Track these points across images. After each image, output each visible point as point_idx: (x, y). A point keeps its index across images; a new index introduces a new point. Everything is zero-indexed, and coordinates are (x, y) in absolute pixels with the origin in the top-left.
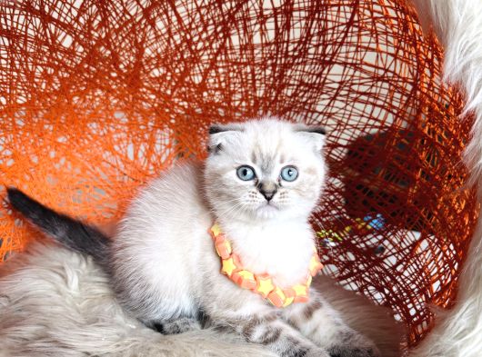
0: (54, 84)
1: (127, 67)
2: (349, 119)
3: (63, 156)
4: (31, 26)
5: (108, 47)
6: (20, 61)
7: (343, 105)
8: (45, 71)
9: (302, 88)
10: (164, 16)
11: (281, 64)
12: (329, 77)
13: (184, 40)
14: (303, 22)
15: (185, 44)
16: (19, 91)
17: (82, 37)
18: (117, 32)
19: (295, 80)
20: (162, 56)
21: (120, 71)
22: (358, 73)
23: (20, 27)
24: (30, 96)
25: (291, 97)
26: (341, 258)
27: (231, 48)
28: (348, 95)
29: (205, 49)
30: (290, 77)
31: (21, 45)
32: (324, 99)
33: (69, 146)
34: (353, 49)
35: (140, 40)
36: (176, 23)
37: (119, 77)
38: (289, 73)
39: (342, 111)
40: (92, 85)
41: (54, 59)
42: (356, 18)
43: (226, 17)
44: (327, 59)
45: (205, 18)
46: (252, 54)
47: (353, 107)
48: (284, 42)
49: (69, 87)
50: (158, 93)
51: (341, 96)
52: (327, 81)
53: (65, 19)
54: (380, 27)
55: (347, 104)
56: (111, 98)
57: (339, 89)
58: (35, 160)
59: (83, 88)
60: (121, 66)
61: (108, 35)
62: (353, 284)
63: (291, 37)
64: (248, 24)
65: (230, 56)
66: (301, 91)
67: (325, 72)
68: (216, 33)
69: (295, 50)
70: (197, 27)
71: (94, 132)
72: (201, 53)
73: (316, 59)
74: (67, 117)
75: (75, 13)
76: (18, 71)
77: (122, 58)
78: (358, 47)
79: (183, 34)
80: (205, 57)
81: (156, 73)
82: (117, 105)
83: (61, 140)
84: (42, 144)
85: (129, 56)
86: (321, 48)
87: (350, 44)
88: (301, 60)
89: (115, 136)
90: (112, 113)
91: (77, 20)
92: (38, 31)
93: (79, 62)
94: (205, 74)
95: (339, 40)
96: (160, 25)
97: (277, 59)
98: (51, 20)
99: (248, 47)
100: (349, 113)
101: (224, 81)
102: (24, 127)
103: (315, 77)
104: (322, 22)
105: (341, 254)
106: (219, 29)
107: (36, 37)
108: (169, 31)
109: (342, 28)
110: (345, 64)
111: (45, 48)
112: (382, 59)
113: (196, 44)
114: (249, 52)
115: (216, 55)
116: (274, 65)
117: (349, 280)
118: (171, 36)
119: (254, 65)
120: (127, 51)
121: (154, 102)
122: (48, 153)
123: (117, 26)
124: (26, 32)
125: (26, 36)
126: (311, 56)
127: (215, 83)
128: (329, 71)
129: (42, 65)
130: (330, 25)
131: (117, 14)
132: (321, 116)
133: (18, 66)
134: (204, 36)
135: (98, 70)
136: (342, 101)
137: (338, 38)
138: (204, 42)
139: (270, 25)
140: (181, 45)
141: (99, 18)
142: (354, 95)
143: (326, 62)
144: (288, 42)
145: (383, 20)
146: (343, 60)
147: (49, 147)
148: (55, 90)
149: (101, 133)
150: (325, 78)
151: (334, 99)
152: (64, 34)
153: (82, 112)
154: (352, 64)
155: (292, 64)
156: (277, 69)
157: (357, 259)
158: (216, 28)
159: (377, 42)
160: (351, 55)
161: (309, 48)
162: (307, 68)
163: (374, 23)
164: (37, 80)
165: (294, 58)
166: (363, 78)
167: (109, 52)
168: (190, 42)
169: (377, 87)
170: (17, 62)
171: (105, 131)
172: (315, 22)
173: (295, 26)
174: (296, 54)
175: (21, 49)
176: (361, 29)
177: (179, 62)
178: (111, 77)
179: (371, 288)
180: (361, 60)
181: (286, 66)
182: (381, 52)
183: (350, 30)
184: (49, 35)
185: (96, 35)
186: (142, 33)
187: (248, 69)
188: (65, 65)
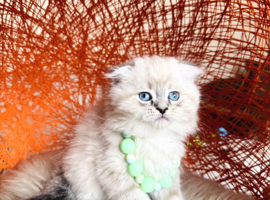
0: (31, 59)
1: (78, 46)
2: (222, 75)
3: (37, 104)
4: (15, 21)
5: (65, 34)
6: (8, 44)
7: (218, 66)
8: (25, 50)
9: (190, 56)
10: (101, 13)
11: (176, 41)
12: (208, 48)
13: (114, 27)
14: (191, 14)
15: (114, 30)
16: (8, 64)
17: (48, 27)
18: (71, 24)
19: (185, 51)
20: (100, 39)
21: (73, 49)
22: (228, 45)
23: (7, 22)
24: (15, 67)
26: (221, 166)
27: (144, 32)
28: (221, 60)
29: (127, 33)
30: (182, 49)
31: (9, 34)
32: (205, 63)
33: (41, 98)
34: (225, 30)
35: (85, 29)
36: (108, 17)
37: (72, 53)
38: (181, 46)
39: (218, 70)
40: (55, 58)
41: (30, 43)
42: (228, 10)
43: (141, 12)
44: (207, 37)
45: (127, 13)
46: (157, 35)
47: (225, 67)
48: (178, 27)
49: (40, 60)
50: (97, 62)
51: (217, 60)
52: (207, 51)
53: (37, 16)
54: (245, 14)
55: (221, 66)
56: (68, 66)
57: (215, 55)
58: (20, 108)
59: (50, 61)
60: (74, 46)
61: (65, 26)
62: (230, 185)
63: (183, 24)
64: (154, 16)
65: (143, 37)
66: (189, 58)
67: (206, 45)
68: (134, 23)
69: (185, 32)
70: (122, 19)
71: (57, 88)
72: (124, 36)
73: (200, 37)
74: (39, 79)
75: (43, 12)
76: (7, 51)
77: (74, 41)
78: (228, 28)
79: (113, 24)
80: (127, 39)
81: (96, 49)
82: (71, 71)
83: (36, 94)
84: (24, 97)
85: (78, 39)
86: (203, 30)
87: (223, 26)
88: (189, 38)
89: (70, 90)
90: (68, 75)
91: (44, 17)
92: (19, 25)
93: (47, 44)
94: (127, 49)
95: (216, 24)
96: (98, 19)
97: (173, 38)
98: (28, 17)
99: (154, 31)
100: (222, 71)
101: (139, 53)
102: (12, 87)
103: (198, 49)
104: (204, 13)
105: (221, 164)
106: (136, 20)
107: (18, 28)
108: (104, 23)
109: (218, 17)
110: (219, 40)
111: (25, 36)
112: (246, 36)
113: (121, 30)
114: (155, 34)
115: (134, 37)
116: (171, 42)
117: (227, 182)
118: (105, 26)
119: (158, 42)
120: (77, 36)
121: (95, 68)
122: (28, 103)
123: (71, 20)
124: (12, 25)
125: (12, 28)
126: (196, 35)
127: (133, 54)
128: (208, 44)
129: (23, 47)
130: (209, 15)
131: (70, 12)
133: (7, 48)
134: (126, 25)
135: (59, 49)
136: (218, 63)
137: (215, 23)
138: (126, 29)
139: (169, 16)
140: (111, 31)
141: (59, 15)
142: (226, 60)
143: (206, 39)
144: (181, 26)
145: (248, 10)
146: (218, 37)
147: (28, 99)
148: (31, 63)
149: (62, 89)
150: (206, 49)
151: (211, 62)
152: (36, 26)
153: (50, 76)
154: (224, 40)
155: (183, 41)
156: (173, 44)
157: (232, 168)
158: (134, 20)
159: (243, 25)
160: (224, 34)
161: (195, 30)
162: (193, 43)
163: (241, 13)
164: (19, 56)
165: (185, 37)
166: (232, 49)
167: (66, 37)
168: (117, 29)
169: (242, 54)
170: (6, 46)
171: (64, 87)
172: (199, 13)
173: (186, 16)
174: (186, 34)
175: (9, 37)
176: (231, 16)
177: (110, 42)
178: (67, 53)
179: (243, 187)
180: (231, 37)
181: (179, 42)
182: (245, 31)
183: (223, 17)
184: (27, 27)
185: (57, 26)
186: (87, 24)
187: (155, 45)
188: (38, 46)
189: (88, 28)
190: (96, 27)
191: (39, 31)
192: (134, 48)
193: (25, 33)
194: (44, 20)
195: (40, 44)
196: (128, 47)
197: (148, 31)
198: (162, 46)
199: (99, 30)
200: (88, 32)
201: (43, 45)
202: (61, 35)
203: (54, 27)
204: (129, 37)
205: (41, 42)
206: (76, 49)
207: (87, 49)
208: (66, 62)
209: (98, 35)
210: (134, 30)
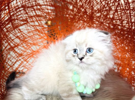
189: (93, 4)
190: (98, 3)
193: (65, 8)
194: (72, 2)
195: (72, 13)
196: (114, 13)
197: (124, 4)
198: (132, 12)
199: (98, 5)
200: (94, 6)
201: (74, 14)
202: (81, 9)
203: (78, 5)
204: (114, 7)
205: (72, 12)
206: (89, 15)
207: (93, 15)
208: (84, 21)
209: (98, 8)
210: (117, 4)
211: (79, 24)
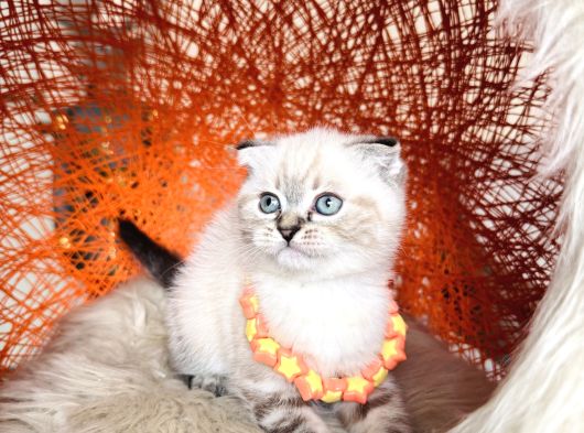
0: (183, 101)
1: (268, 78)
3: (196, 182)
4: (147, 34)
5: (242, 54)
6: (141, 74)
8: (171, 85)
9: (486, 90)
10: (302, 10)
11: (456, 58)
13: (330, 37)
15: (332, 44)
17: (209, 44)
18: (250, 35)
19: (476, 79)
20: (307, 61)
21: (259, 84)
24: (156, 114)
25: (473, 105)
27: (391, 43)
30: (470, 75)
31: (141, 57)
32: (516, 105)
33: (203, 172)
36: (317, 18)
37: (257, 91)
38: (467, 69)
40: (228, 103)
41: (180, 71)
43: (377, 2)
45: (351, 7)
46: (418, 47)
48: (454, 27)
49: (201, 104)
50: (304, 108)
51: (537, 99)
53: (186, 24)
56: (251, 116)
57: (534, 88)
59: (217, 106)
60: (260, 78)
61: (240, 40)
63: (462, 19)
64: (405, 7)
65: (390, 54)
66: (486, 95)
67: (514, 64)
68: (368, 26)
69: (469, 38)
70: (344, 20)
72: (353, 53)
73: (499, 46)
74: (200, 138)
75: (195, 16)
76: (140, 85)
77: (259, 68)
79: (327, 31)
80: (359, 59)
81: (302, 82)
82: (257, 124)
83: (194, 164)
85: (267, 65)
88: (480, 50)
91: (199, 24)
92: (157, 39)
93: (210, 74)
94: (361, 81)
96: (298, 21)
97: (450, 51)
98: (169, 25)
99: (411, 38)
101: (386, 88)
103: (501, 73)
106: (371, 18)
107: (156, 46)
108: (311, 29)
111: (169, 60)
113: (346, 41)
114: (412, 45)
115: (372, 54)
116: (447, 61)
118: (314, 35)
119: (422, 63)
120: (264, 58)
121: (301, 120)
123: (248, 29)
125: (143, 46)
126: (492, 44)
127: (374, 91)
128: (518, 62)
129: (167, 78)
131: (246, 13)
132: (515, 131)
133: (140, 80)
134: (354, 30)
135: (233, 82)
138: (354, 38)
139: (433, 5)
140: (327, 45)
141: (225, 20)
143: (512, 50)
144: (459, 26)
148: (185, 108)
150: (515, 74)
151: (528, 104)
152: (187, 42)
153: (218, 133)
155: (470, 57)
156: (452, 66)
158: (366, 19)
161: (487, 32)
162: (491, 61)
164: (163, 96)
165: (470, 47)
167: (243, 61)
168: (338, 41)
170: (138, 76)
174: (473, 42)
175: (141, 61)
177: (328, 67)
178: (249, 92)
181: (463, 61)
184: (170, 44)
185: (225, 40)
186: (278, 34)
187: (415, 69)
188: (194, 78)
189: (281, 42)
190: (299, 38)
191: (193, 51)
192: (375, 76)
193: (169, 54)
194: (199, 30)
195: (196, 73)
196: (363, 76)
197: (399, 41)
198: (429, 71)
199: (302, 45)
200: (284, 50)
201: (204, 77)
202: (235, 57)
203: (219, 42)
204: (363, 54)
205: (199, 70)
206: (265, 83)
207: (284, 84)
208: (248, 109)
209: (302, 55)
210: (371, 41)
211: (227, 120)
